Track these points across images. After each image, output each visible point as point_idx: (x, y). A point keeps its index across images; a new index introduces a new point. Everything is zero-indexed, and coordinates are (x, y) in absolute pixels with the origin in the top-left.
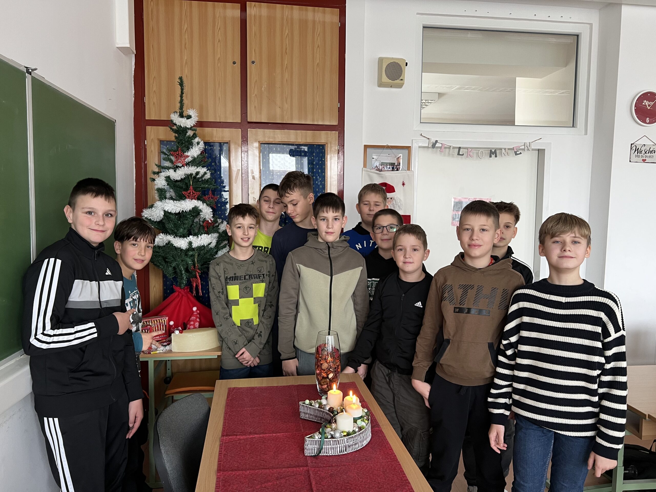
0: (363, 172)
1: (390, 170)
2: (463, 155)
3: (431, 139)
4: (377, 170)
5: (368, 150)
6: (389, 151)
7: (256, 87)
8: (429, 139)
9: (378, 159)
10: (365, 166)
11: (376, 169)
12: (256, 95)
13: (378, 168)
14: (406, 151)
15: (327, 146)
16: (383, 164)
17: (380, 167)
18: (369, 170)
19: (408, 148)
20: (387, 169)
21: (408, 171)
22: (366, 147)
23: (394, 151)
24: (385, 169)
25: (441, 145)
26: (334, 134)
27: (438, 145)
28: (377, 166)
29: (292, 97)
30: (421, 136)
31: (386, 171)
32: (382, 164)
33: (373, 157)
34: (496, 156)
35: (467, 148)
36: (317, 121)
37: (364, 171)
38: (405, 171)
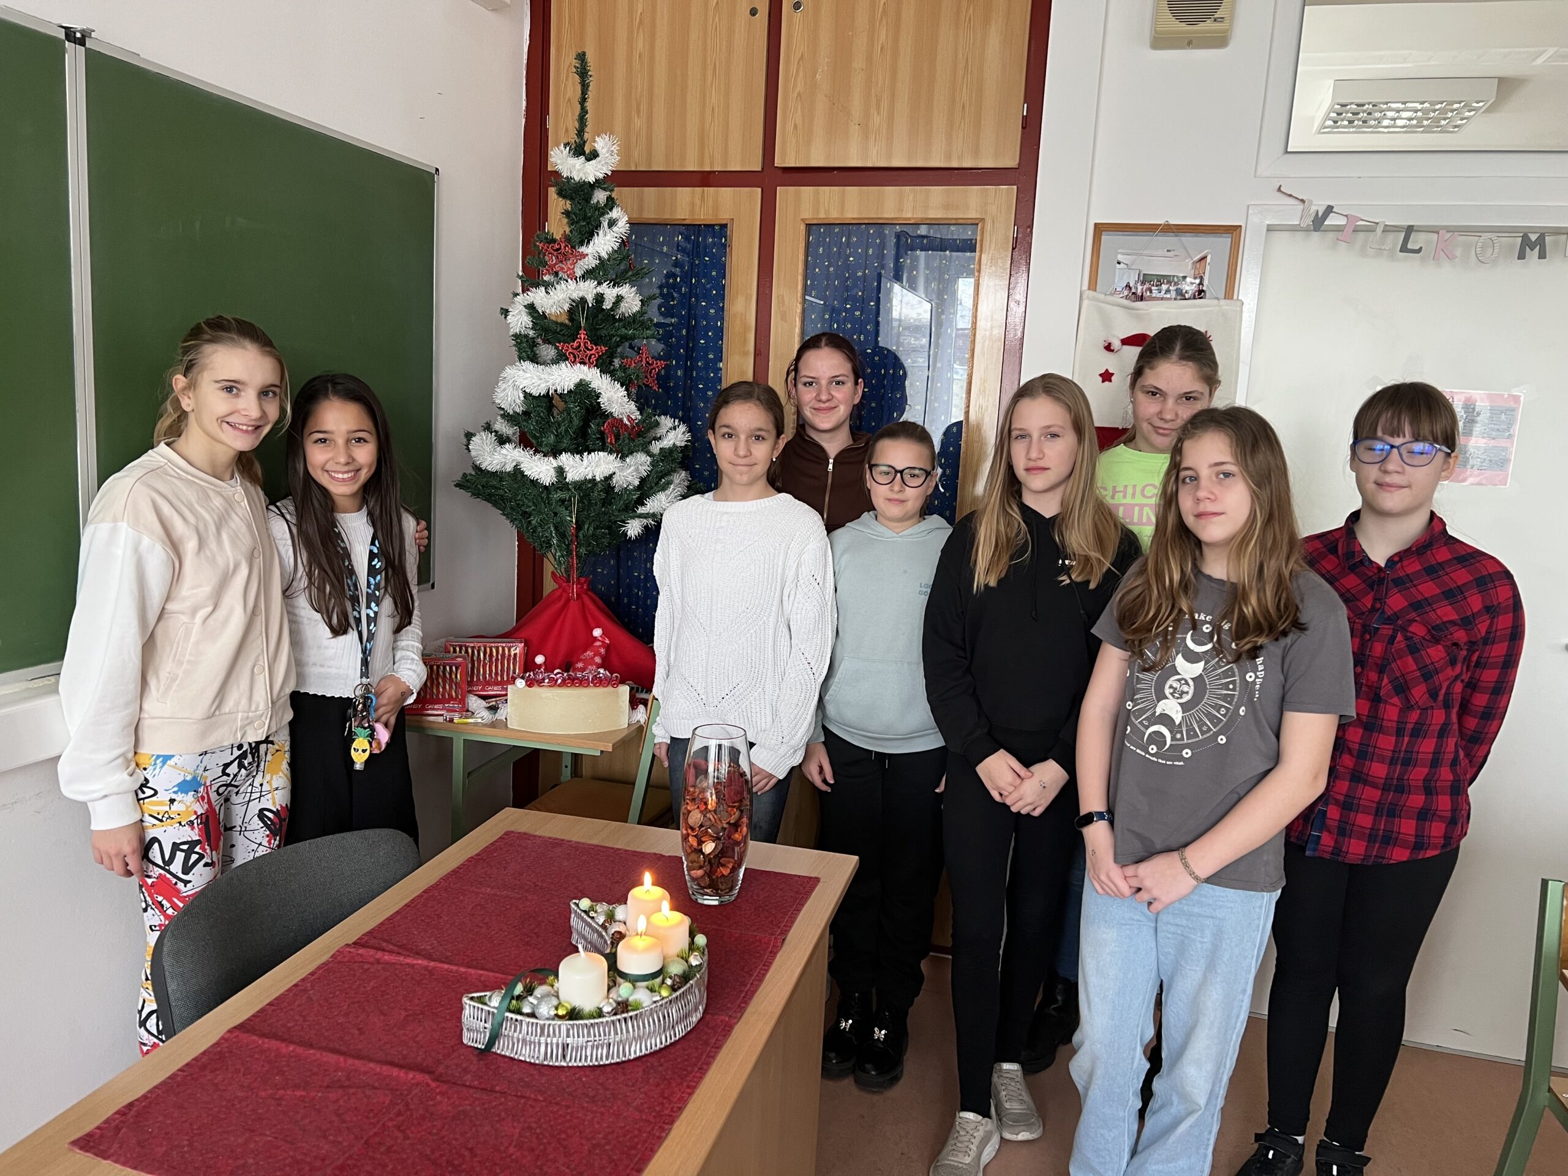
0: (1086, 302)
1: (1168, 296)
2: (1419, 251)
3: (1311, 202)
4: (1127, 297)
5: (1105, 238)
6: (1170, 240)
7: (801, 74)
8: (1303, 201)
9: (1133, 263)
10: (1093, 285)
11: (1126, 293)
12: (799, 94)
13: (1133, 290)
14: (1225, 241)
15: (983, 228)
16: (1149, 278)
17: (1140, 288)
18: (1102, 296)
19: (1233, 231)
20: (1158, 295)
21: (1223, 302)
22: (1100, 229)
23: (1188, 240)
24: (1155, 293)
25: (1342, 221)
26: (1005, 195)
27: (1331, 221)
28: (1128, 286)
29: (893, 95)
30: (1279, 194)
31: (1156, 299)
32: (1145, 279)
33: (1120, 258)
34: (1542, 255)
35: (1434, 230)
36: (961, 158)
37: (1088, 298)
38: (1216, 302)
